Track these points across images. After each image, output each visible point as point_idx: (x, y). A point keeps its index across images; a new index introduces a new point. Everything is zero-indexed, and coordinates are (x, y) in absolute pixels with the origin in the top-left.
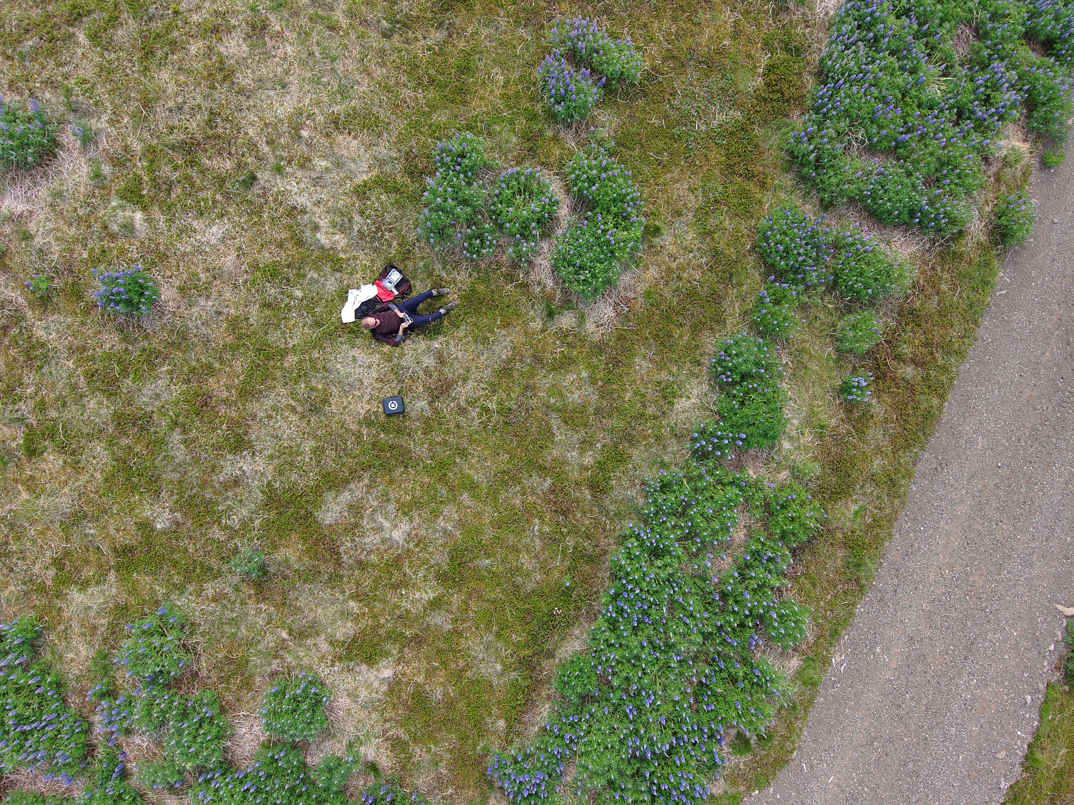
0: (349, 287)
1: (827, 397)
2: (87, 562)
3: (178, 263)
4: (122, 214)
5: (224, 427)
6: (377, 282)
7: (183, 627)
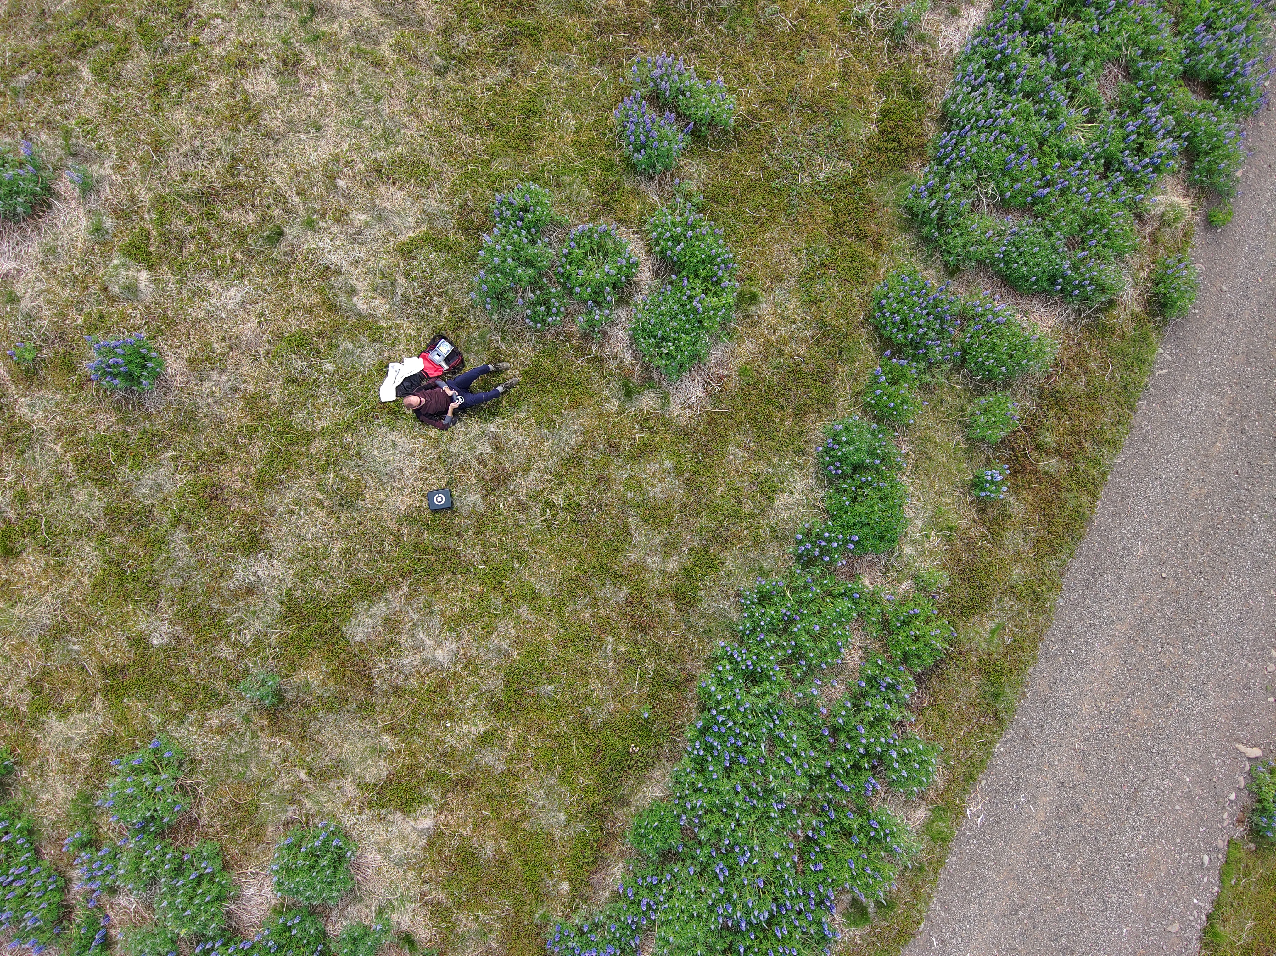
0: (389, 360)
1: (957, 493)
2: (69, 684)
3: (188, 331)
4: (125, 273)
5: (237, 523)
6: (423, 354)
7: (181, 764)
